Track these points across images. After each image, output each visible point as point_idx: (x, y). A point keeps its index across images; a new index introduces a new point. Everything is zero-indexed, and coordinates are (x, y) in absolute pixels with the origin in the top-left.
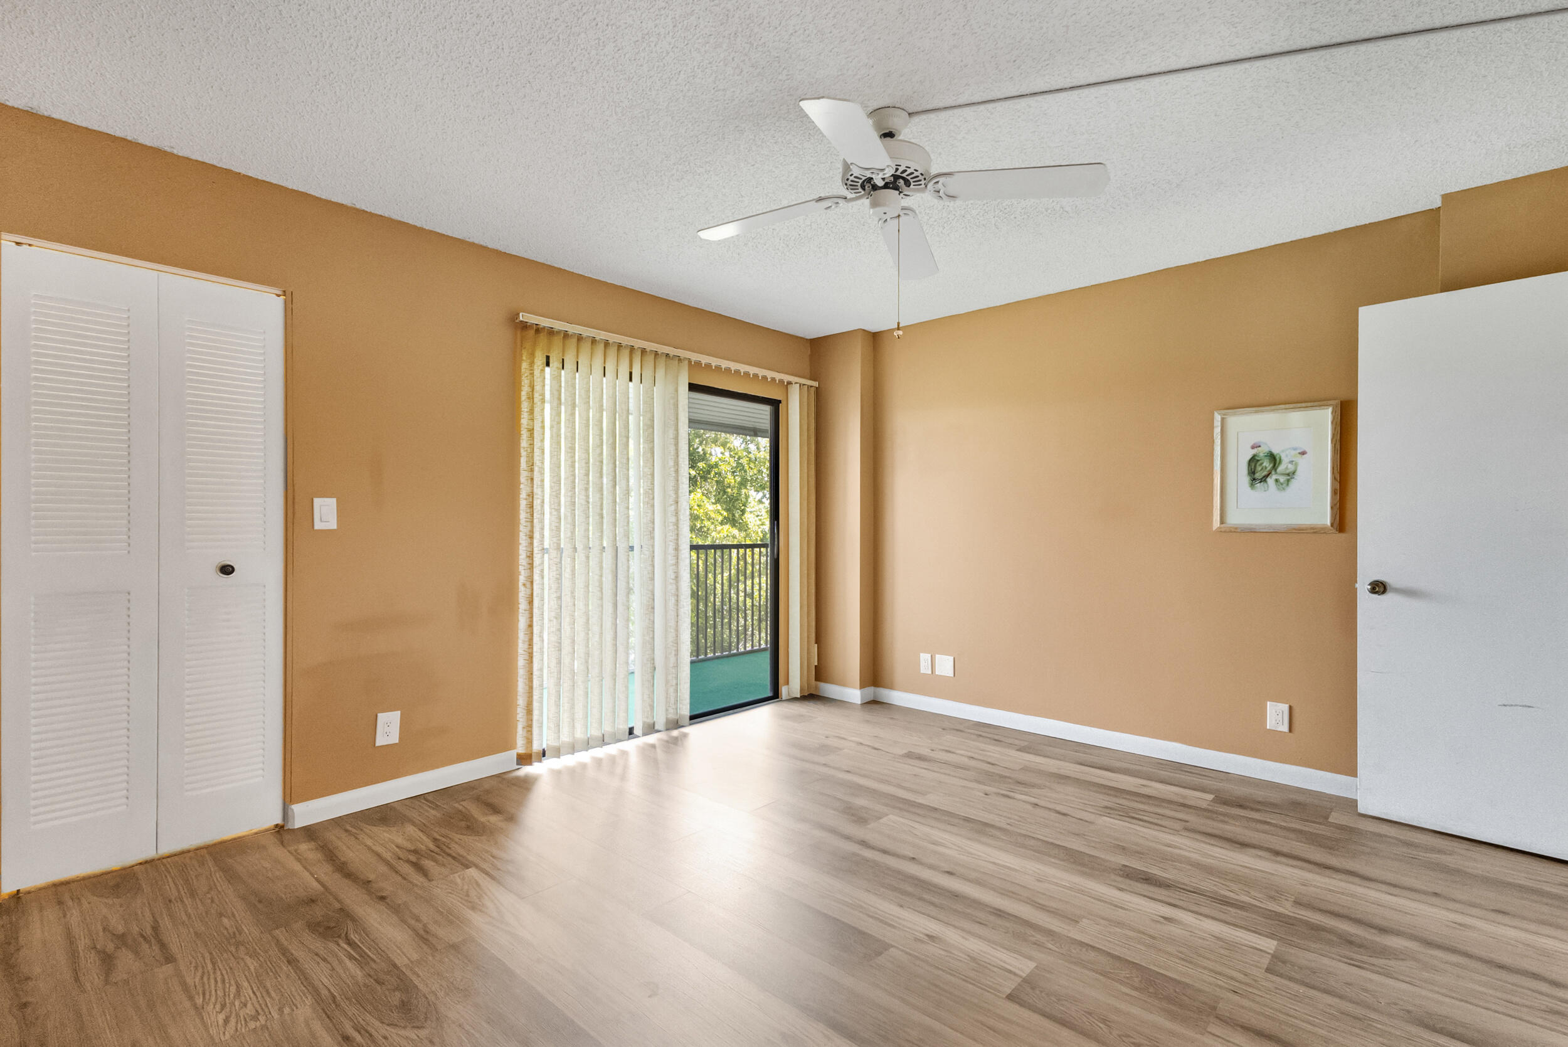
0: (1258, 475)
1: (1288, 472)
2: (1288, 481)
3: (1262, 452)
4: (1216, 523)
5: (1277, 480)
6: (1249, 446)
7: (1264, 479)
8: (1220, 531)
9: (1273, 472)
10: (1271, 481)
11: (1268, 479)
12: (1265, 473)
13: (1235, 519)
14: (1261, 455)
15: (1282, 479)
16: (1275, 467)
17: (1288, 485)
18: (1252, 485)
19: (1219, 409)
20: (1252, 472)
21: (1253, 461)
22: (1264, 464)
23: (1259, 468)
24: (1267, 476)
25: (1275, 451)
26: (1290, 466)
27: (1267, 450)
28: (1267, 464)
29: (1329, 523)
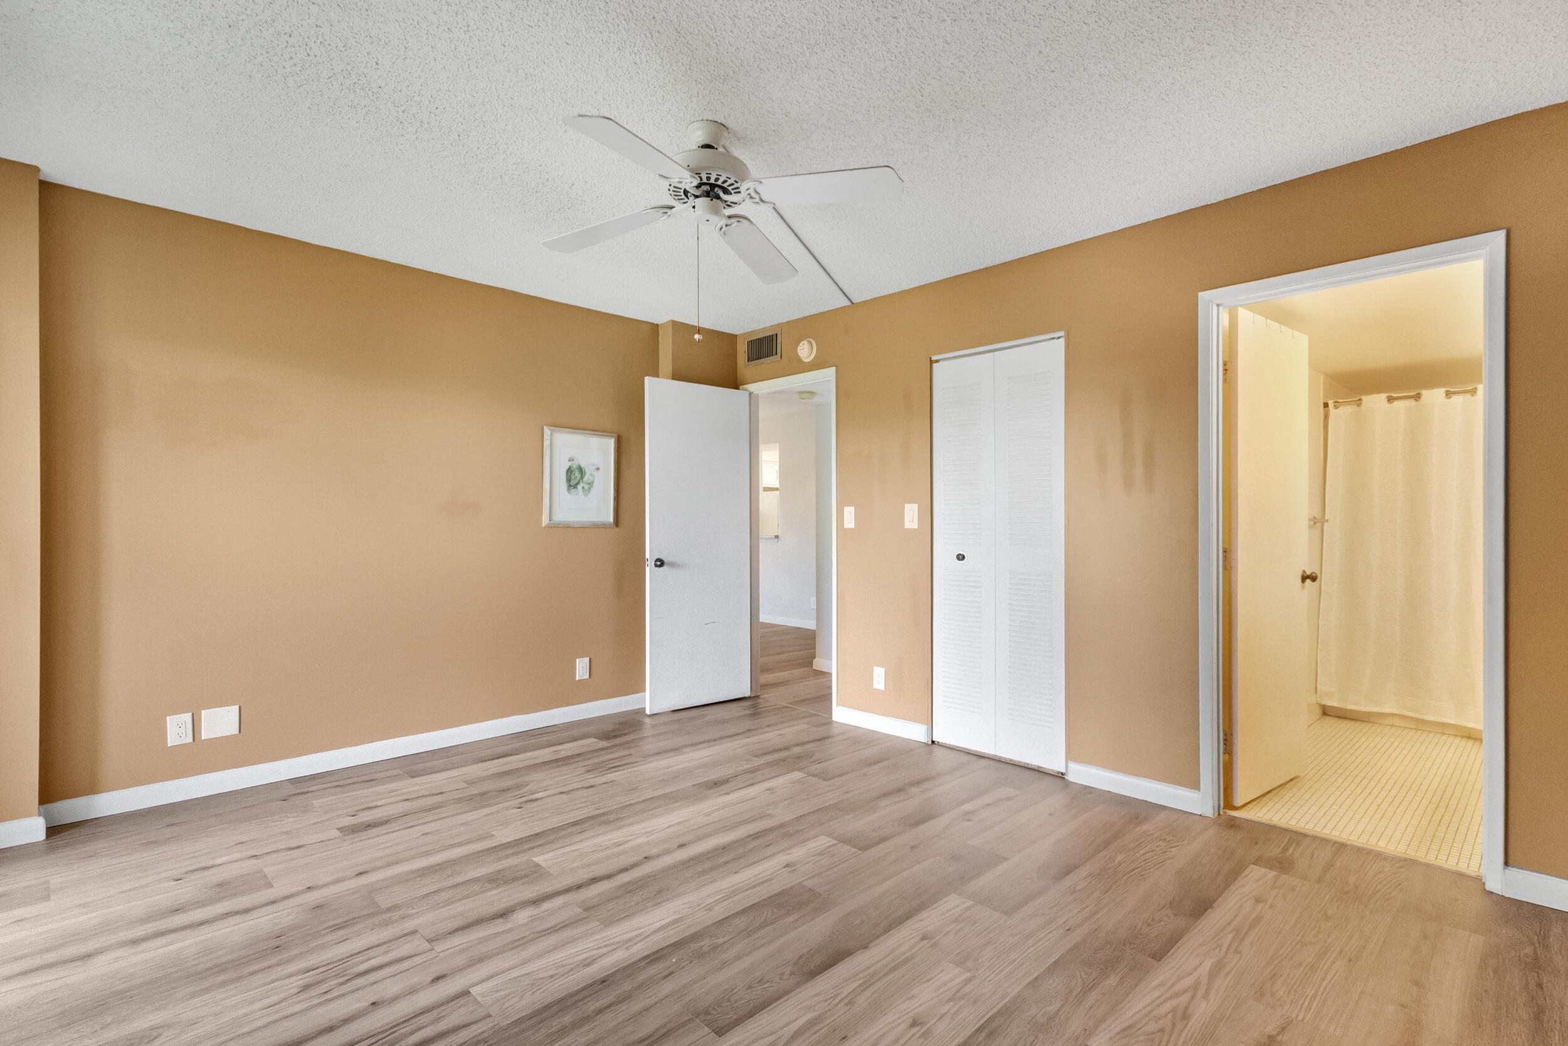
0: (573, 482)
1: (589, 482)
2: (589, 488)
3: (575, 465)
4: (545, 521)
5: (583, 488)
6: (567, 460)
7: (575, 486)
8: (548, 527)
9: (581, 481)
10: (579, 487)
11: (578, 486)
12: (577, 481)
13: (560, 517)
14: (574, 467)
15: (586, 487)
16: (582, 478)
17: (589, 491)
18: (569, 490)
19: (548, 425)
20: (569, 480)
21: (569, 471)
22: (576, 474)
23: (573, 477)
24: (578, 483)
25: (582, 465)
26: (590, 477)
27: (577, 464)
28: (577, 474)
29: (612, 520)
